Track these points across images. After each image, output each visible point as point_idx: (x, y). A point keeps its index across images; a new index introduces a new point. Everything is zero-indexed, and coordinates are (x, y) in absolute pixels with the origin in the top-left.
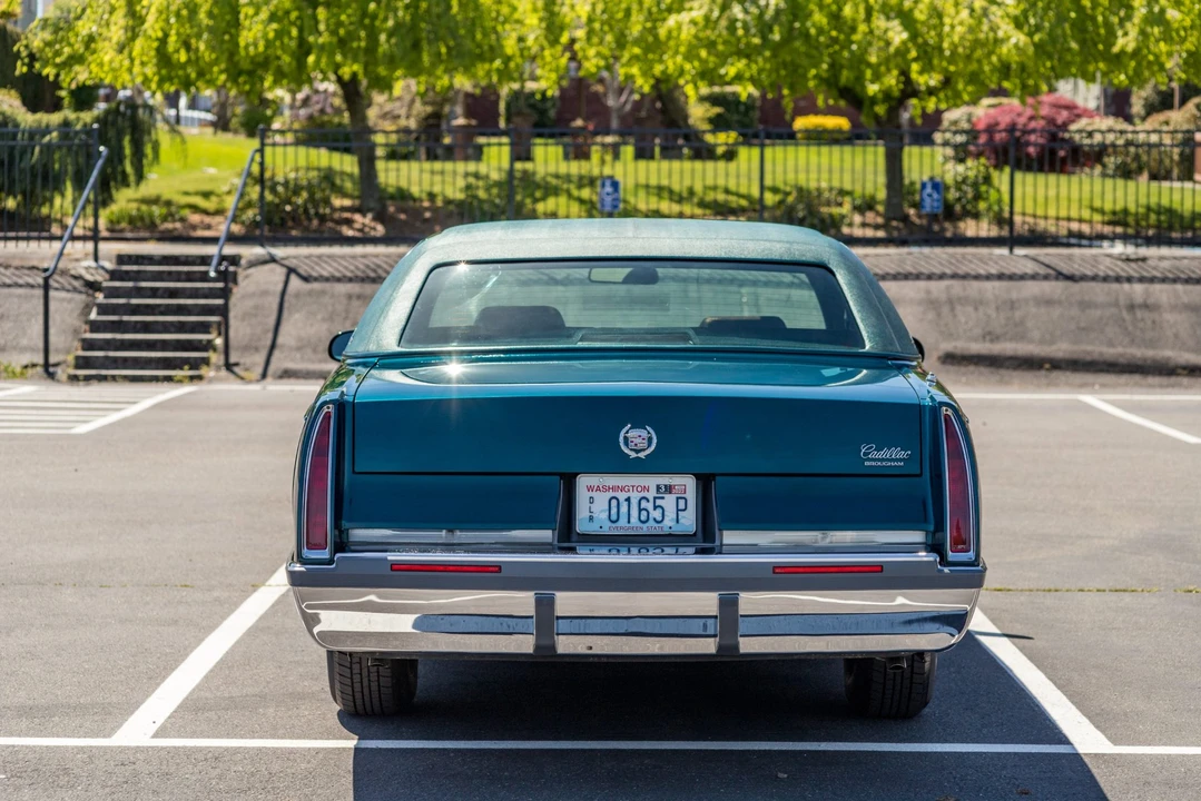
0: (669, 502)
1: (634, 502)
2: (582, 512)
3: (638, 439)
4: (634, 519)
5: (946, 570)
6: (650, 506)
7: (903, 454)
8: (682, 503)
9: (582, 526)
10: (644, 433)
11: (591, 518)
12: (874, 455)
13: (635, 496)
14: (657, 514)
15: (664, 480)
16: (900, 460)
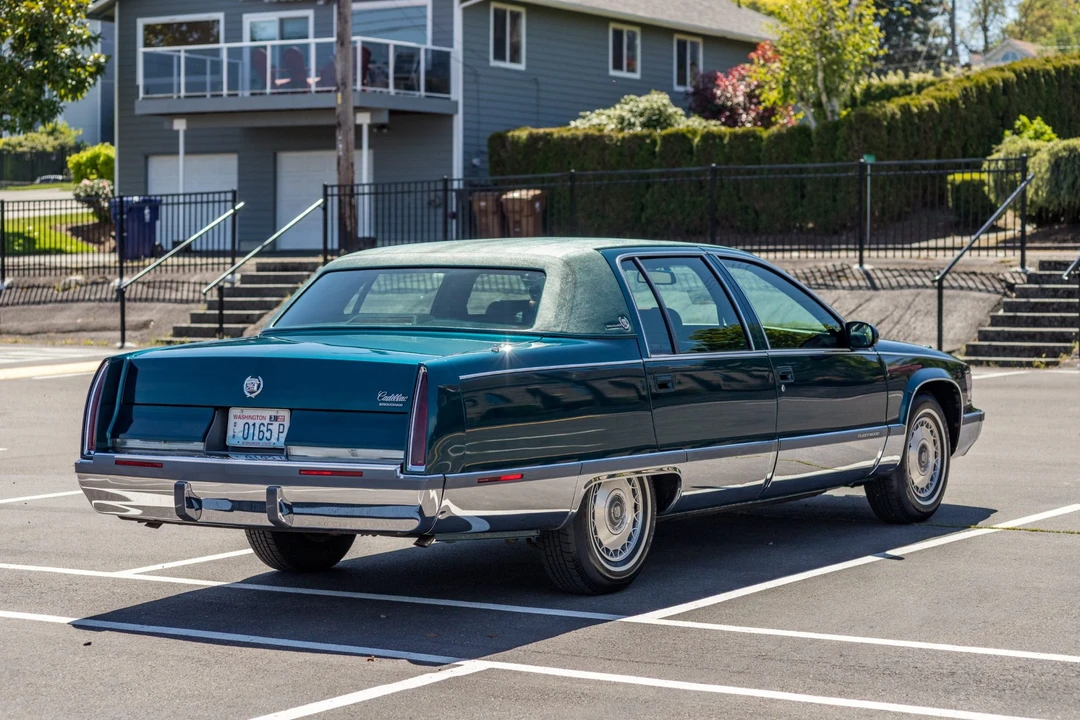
0: (275, 427)
1: (257, 426)
2: (230, 433)
3: (252, 385)
4: (256, 438)
5: (402, 476)
6: (264, 429)
7: (403, 399)
8: (282, 427)
9: (230, 442)
10: (256, 381)
11: (234, 436)
12: (386, 398)
13: (258, 422)
14: (268, 435)
15: (273, 412)
16: (400, 402)
